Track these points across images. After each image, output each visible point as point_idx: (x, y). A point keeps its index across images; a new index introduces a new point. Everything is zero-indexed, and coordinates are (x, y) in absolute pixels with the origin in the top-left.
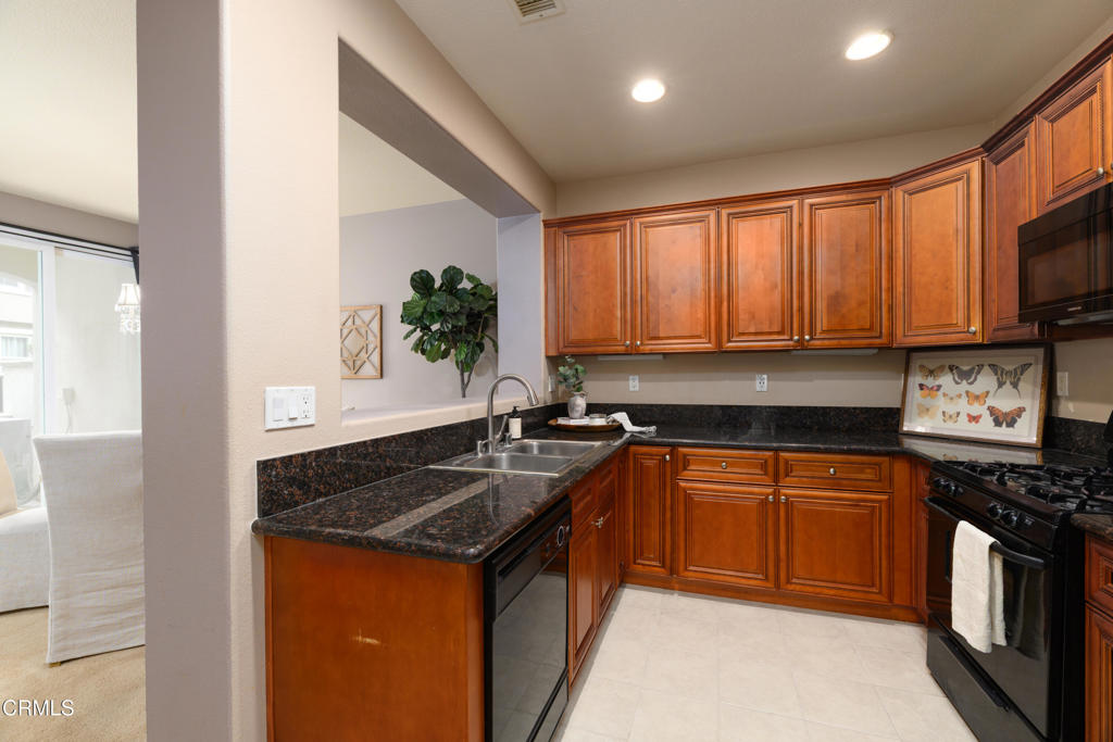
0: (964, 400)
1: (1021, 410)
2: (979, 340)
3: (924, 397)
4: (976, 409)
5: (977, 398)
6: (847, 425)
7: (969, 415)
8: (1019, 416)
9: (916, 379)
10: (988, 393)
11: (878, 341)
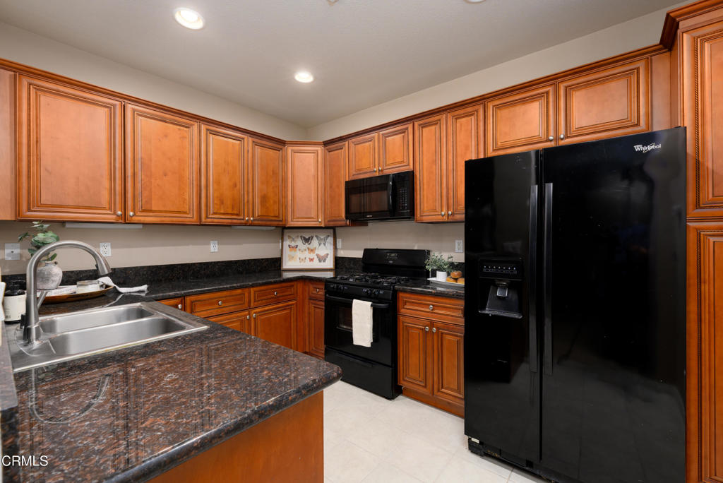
0: (307, 252)
1: (328, 254)
2: (323, 225)
3: (291, 251)
4: (313, 255)
5: (312, 250)
6: (259, 268)
7: (309, 258)
8: (327, 257)
9: (287, 243)
10: (316, 248)
11: (281, 223)
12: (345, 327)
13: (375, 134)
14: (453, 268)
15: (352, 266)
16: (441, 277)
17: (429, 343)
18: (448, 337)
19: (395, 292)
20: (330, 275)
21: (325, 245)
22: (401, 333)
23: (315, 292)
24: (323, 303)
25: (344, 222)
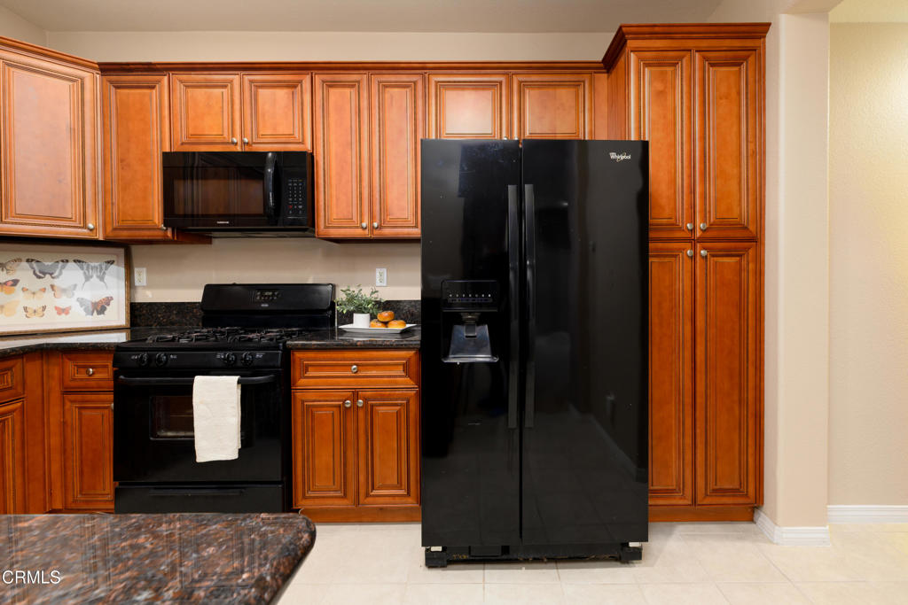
0: (50, 294)
1: (110, 299)
2: (99, 238)
5: (64, 291)
7: (56, 308)
8: (109, 305)
10: (75, 286)
12: (170, 434)
13: (235, 78)
14: (379, 308)
15: (174, 318)
16: (361, 322)
17: (351, 426)
18: (382, 409)
19: (288, 352)
20: (121, 338)
21: (102, 279)
22: (299, 419)
23: (84, 376)
24: (111, 397)
25: (161, 233)
